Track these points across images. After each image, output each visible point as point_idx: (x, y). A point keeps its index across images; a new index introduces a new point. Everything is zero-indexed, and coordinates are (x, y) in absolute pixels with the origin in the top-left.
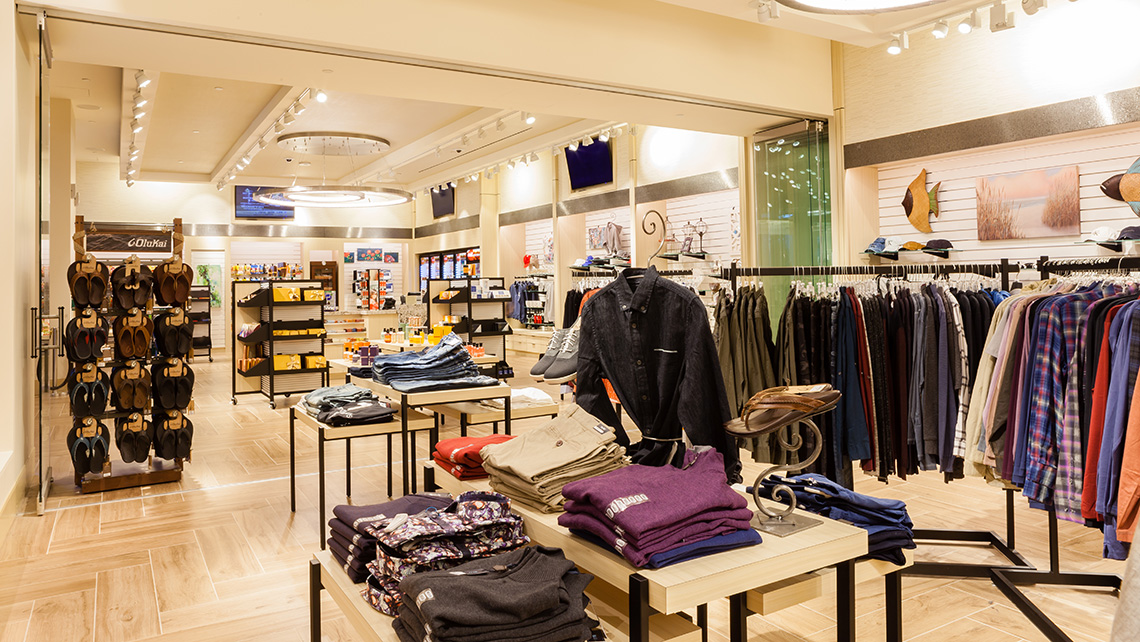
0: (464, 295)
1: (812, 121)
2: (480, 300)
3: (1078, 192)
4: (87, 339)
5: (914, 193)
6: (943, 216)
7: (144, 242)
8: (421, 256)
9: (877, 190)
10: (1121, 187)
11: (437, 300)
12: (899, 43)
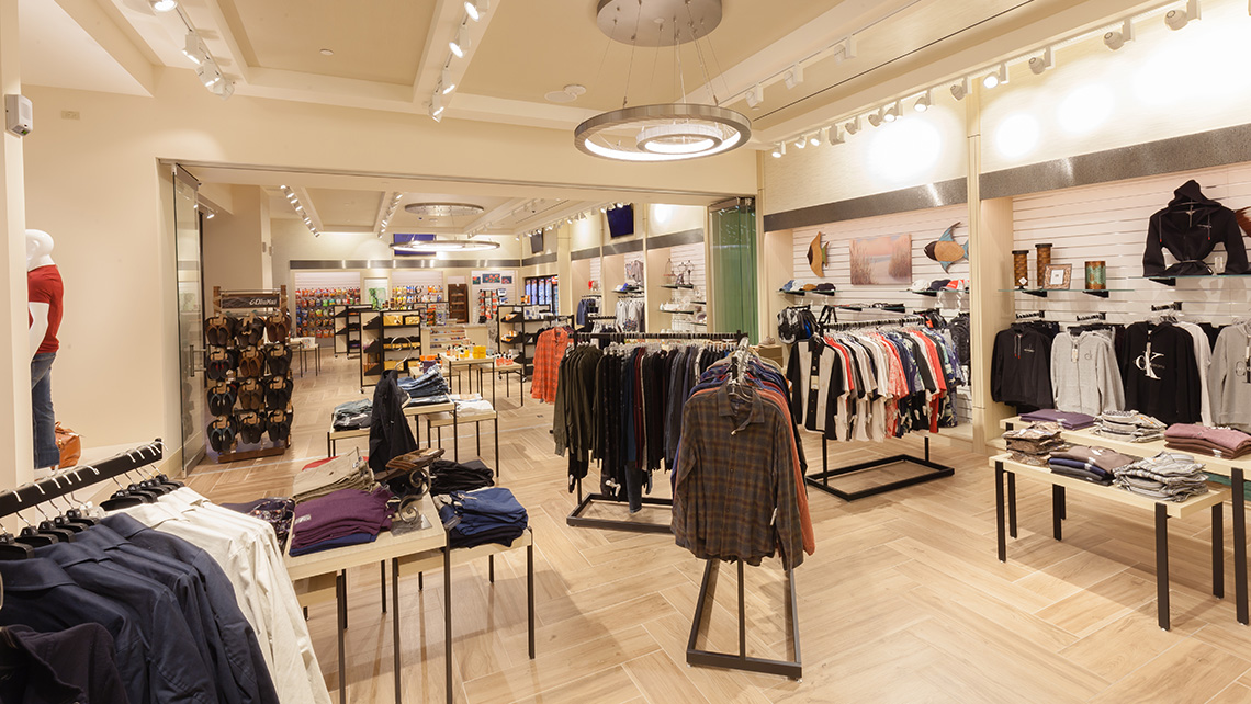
0: (519, 318)
1: (742, 199)
2: (531, 321)
3: (911, 253)
4: (217, 367)
5: (813, 248)
6: (832, 266)
7: (261, 302)
8: (526, 279)
9: (792, 245)
10: (935, 250)
11: (504, 320)
12: (779, 150)
